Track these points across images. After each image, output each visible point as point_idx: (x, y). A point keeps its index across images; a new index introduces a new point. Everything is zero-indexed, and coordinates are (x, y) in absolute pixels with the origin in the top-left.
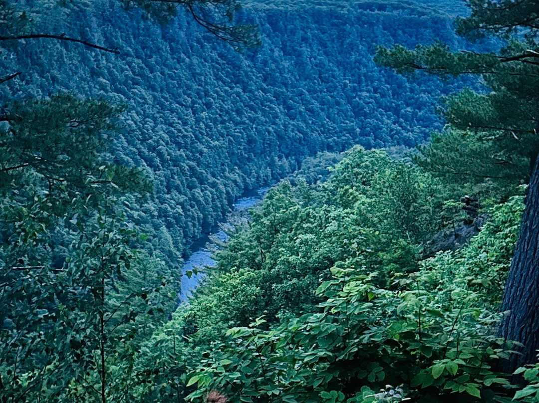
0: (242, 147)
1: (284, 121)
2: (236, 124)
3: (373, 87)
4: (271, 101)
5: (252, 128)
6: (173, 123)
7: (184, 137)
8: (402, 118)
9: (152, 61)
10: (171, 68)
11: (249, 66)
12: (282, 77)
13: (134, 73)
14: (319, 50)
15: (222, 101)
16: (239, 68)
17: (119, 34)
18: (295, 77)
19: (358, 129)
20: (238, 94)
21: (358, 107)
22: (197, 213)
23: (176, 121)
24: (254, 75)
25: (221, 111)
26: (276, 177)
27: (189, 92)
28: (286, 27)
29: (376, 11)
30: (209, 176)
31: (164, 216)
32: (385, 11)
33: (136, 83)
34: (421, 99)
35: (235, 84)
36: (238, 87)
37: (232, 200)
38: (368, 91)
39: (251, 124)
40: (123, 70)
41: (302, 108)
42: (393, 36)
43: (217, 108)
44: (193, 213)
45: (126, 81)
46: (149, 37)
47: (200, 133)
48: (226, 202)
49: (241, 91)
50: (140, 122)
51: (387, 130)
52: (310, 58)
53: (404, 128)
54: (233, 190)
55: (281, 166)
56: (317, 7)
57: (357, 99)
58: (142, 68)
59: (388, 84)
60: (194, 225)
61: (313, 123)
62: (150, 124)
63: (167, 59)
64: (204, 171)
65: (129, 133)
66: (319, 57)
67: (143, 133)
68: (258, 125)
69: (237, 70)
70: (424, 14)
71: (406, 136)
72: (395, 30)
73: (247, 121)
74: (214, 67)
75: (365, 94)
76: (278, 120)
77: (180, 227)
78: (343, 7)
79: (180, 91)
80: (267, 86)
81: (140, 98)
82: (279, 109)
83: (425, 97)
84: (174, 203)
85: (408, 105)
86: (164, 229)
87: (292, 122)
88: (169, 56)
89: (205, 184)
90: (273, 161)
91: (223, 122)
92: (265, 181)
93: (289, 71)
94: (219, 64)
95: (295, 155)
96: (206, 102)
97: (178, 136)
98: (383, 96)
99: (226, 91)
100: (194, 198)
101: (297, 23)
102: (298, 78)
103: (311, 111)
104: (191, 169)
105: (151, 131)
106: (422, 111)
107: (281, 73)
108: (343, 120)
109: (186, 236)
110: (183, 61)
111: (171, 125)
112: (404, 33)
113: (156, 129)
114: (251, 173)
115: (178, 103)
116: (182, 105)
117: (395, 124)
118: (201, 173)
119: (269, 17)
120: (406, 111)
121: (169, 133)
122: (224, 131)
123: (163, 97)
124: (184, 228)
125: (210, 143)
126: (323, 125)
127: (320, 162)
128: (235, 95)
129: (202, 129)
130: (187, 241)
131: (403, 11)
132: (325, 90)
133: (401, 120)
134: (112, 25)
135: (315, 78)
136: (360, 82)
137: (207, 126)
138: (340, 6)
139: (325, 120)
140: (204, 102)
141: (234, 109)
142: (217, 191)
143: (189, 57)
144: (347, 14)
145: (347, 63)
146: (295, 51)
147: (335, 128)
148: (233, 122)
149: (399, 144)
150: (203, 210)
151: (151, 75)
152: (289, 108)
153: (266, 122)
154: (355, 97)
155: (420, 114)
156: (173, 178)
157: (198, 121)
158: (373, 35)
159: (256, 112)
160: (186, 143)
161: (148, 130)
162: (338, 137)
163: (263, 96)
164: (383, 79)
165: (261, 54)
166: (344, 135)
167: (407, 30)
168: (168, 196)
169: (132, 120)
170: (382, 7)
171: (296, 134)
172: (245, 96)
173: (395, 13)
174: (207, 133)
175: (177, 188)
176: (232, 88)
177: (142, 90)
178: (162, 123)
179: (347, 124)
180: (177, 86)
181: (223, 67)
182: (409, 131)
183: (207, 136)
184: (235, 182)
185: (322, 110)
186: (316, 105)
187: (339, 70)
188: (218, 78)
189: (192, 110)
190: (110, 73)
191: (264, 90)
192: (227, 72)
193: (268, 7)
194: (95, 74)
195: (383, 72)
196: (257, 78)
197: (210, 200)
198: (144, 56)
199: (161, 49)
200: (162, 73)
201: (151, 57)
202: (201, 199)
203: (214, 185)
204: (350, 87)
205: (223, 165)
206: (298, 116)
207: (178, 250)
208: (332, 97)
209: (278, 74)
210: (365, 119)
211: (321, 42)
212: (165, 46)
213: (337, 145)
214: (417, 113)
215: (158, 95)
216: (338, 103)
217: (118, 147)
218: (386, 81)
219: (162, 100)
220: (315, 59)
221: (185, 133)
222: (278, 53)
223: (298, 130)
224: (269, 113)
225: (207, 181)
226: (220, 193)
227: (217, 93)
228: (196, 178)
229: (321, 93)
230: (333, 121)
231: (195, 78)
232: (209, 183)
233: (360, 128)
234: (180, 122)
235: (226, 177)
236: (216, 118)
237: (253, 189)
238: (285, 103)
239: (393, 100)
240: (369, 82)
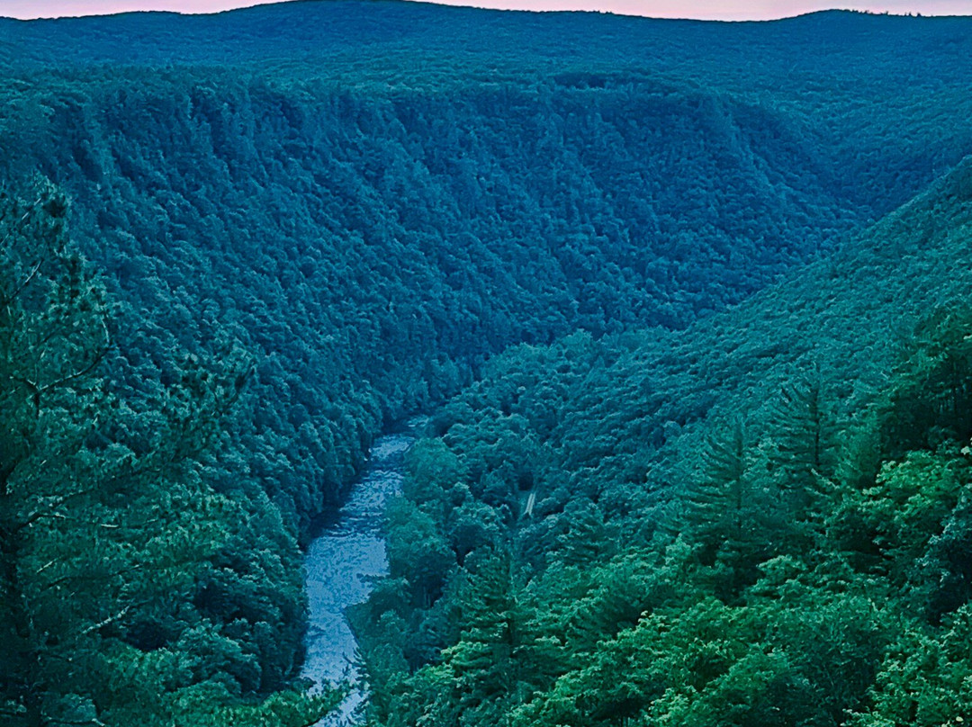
0: (373, 345)
1: (444, 292)
2: (360, 302)
3: (595, 225)
4: (416, 258)
5: (388, 308)
6: (252, 305)
7: (272, 330)
8: (651, 277)
9: (201, 194)
10: (234, 207)
11: (371, 196)
12: (433, 212)
13: (172, 218)
14: (493, 162)
15: (332, 262)
16: (355, 200)
17: (138, 148)
18: (455, 212)
19: (575, 302)
20: (357, 247)
21: (571, 261)
22: (314, 467)
23: (256, 301)
24: (382, 212)
25: (331, 279)
26: (436, 395)
27: (270, 248)
28: (430, 123)
29: (588, 88)
30: (325, 400)
31: (258, 475)
32: (603, 87)
33: (179, 236)
34: (681, 242)
35: (350, 230)
36: (355, 235)
37: (367, 442)
38: (587, 232)
39: (386, 301)
40: (153, 213)
41: (472, 268)
42: (623, 133)
43: (324, 273)
44: (306, 466)
45: (162, 233)
46: (192, 151)
47: (299, 321)
48: (358, 444)
49: (362, 242)
50: (195, 305)
51: (627, 300)
52: (478, 177)
53: (657, 296)
54: (366, 421)
55: (445, 375)
56: (483, 85)
57: (568, 246)
58: (185, 208)
59: (621, 217)
60: (311, 491)
61: (494, 294)
62: (213, 309)
63: (226, 190)
64: (313, 390)
65: (179, 327)
66: (493, 175)
67: (202, 326)
68: (398, 301)
69: (351, 204)
70: (674, 90)
71: (659, 311)
72: (626, 121)
73: (380, 297)
74: (309, 201)
75: (581, 236)
76: (431, 291)
77: (289, 492)
78: (527, 83)
79: (256, 246)
80: (407, 230)
81: (190, 263)
82: (432, 272)
83: (688, 237)
84: (273, 450)
85: (659, 253)
86: (263, 495)
87: (456, 293)
88: (230, 184)
89: (318, 414)
90: (428, 365)
91: (336, 300)
92: (419, 404)
93: (442, 203)
94: (319, 195)
95: (466, 354)
96: (304, 266)
97: (261, 330)
98: (613, 240)
99: (335, 243)
100: (305, 439)
101: (450, 113)
102: (459, 212)
103: (489, 272)
104: (292, 384)
105: (216, 321)
106: (685, 264)
107: (428, 206)
108: (546, 287)
109: (300, 509)
110: (255, 191)
111: (247, 309)
112: (641, 124)
113: (225, 317)
114: (393, 390)
115: (253, 268)
116: (263, 272)
117: (639, 289)
118: (311, 393)
119: (398, 106)
120: (657, 265)
121: (247, 323)
122: (339, 316)
123: (227, 259)
124: (296, 496)
125: (319, 339)
126: (511, 297)
127: (518, 363)
128: (351, 249)
129: (300, 313)
130: (302, 519)
131: (635, 87)
132: (510, 233)
133: (650, 280)
134: (124, 132)
135: (489, 213)
136: (569, 215)
137: (309, 308)
138: (522, 82)
139: (515, 288)
140: (300, 264)
141: (353, 275)
142: (341, 425)
143: (263, 185)
144: (535, 95)
145: (544, 183)
146: (449, 164)
147: (533, 302)
148: (354, 298)
149: (650, 324)
150: (321, 459)
151: (202, 220)
152: (449, 269)
153: (411, 296)
154: (564, 244)
155: (683, 268)
156: (264, 406)
157: (291, 300)
158: (584, 131)
159: (392, 279)
160: (277, 339)
161: (210, 321)
162: (541, 318)
163: (401, 249)
164: (611, 210)
165: (390, 173)
166: (553, 314)
167: (645, 120)
168: (261, 438)
169: (183, 303)
170: (596, 81)
171: (466, 316)
172: (369, 249)
173: (622, 89)
174: (311, 320)
175: (272, 424)
176: (345, 237)
177: (191, 248)
178: (232, 306)
179: (553, 292)
180: (249, 237)
181: (327, 199)
182: (666, 300)
183: (311, 326)
184: (368, 407)
185: (508, 269)
186: (497, 261)
187: (531, 196)
188: (319, 220)
189: (280, 280)
190: (132, 218)
191: (402, 239)
192: (333, 208)
193: (393, 88)
194: (106, 221)
195: (609, 196)
196: (387, 216)
197: (331, 441)
198: (185, 186)
199: (215, 171)
200: (221, 215)
201: (197, 187)
202: (318, 441)
203: (334, 415)
204: (554, 225)
205: (343, 378)
206: (467, 283)
207: (293, 535)
208: (523, 244)
209: (424, 209)
210: (585, 281)
211: (494, 148)
212: (220, 167)
213: (538, 331)
214: (677, 267)
215: (217, 254)
216: (535, 257)
217: (166, 352)
218: (615, 212)
219: (228, 264)
220: (487, 178)
221: (275, 322)
222: (420, 170)
223: (468, 308)
224: (415, 280)
225: (321, 407)
226: (347, 430)
227: (321, 247)
228: (303, 403)
229: (502, 238)
230: (530, 288)
231: (278, 222)
232: (324, 412)
233: (577, 299)
234: (263, 302)
235: (353, 401)
236: (324, 292)
237: (399, 419)
238: (441, 259)
239: (633, 247)
240: (587, 215)
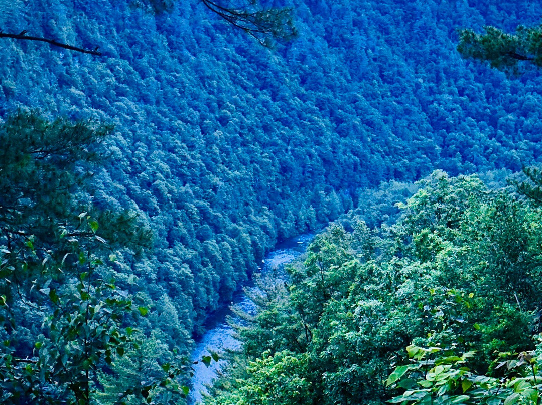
0: (273, 179)
1: (332, 139)
2: (264, 146)
3: (458, 87)
4: (312, 112)
5: (286, 151)
6: (175, 147)
8: (501, 129)
9: (144, 62)
10: (169, 71)
11: (279, 64)
12: (328, 77)
13: (118, 79)
14: (379, 38)
15: (243, 114)
16: (265, 66)
17: (97, 26)
18: (345, 77)
19: (438, 148)
20: (265, 104)
21: (437, 115)
22: (212, 274)
23: (179, 144)
24: (287, 76)
25: (242, 128)
26: (321, 218)
27: (196, 103)
28: (330, 7)
30: (228, 221)
31: (165, 280)
33: (121, 93)
34: (527, 103)
35: (261, 90)
36: (265, 94)
37: (260, 255)
38: (451, 93)
39: (285, 145)
40: (102, 77)
41: (357, 121)
42: (484, 14)
43: (236, 123)
44: (206, 274)
45: (108, 90)
46: (139, 28)
47: (214, 160)
48: (251, 256)
49: (269, 98)
50: (128, 147)
51: (480, 147)
52: (366, 50)
53: (505, 144)
54: (261, 239)
55: (329, 203)
57: (435, 105)
58: (129, 72)
59: (480, 82)
60: (208, 292)
61: (373, 140)
62: (142, 149)
63: (164, 58)
64: (219, 214)
65: (113, 164)
66: (378, 48)
67: (132, 163)
68: (296, 146)
69: (263, 70)
71: (506, 156)
72: (487, 6)
73: (279, 142)
74: (230, 67)
75: (446, 97)
76: (322, 138)
77: (189, 294)
79: (184, 102)
80: (306, 90)
81: (128, 115)
82: (324, 123)
83: (533, 98)
84: (179, 260)
85: (508, 111)
86: (166, 298)
87: (343, 140)
88: (167, 54)
89: (221, 232)
90: (318, 197)
91: (244, 145)
92: (307, 225)
93: (337, 69)
94: (238, 63)
95: (349, 187)
96: (221, 117)
97: (181, 166)
98: (472, 100)
99: (248, 100)
100: (206, 252)
102: (350, 78)
103: (370, 124)
104: (202, 211)
105: (144, 160)
106: (530, 119)
107: (324, 72)
108: (416, 135)
109: (196, 307)
110: (187, 60)
111: (171, 150)
112: (500, 9)
113: (151, 156)
114: (287, 214)
115: (182, 119)
116: (186, 122)
117: (491, 139)
118: (216, 216)
120: (507, 120)
121: (169, 161)
122: (246, 156)
123: (159, 112)
124: (194, 296)
125: (228, 174)
126: (387, 143)
127: (385, 196)
128: (260, 105)
129: (215, 154)
130: (199, 315)
132: (389, 94)
133: (500, 132)
134: (87, 13)
135: (374, 78)
136: (438, 80)
137: (222, 150)
139: (390, 136)
140: (217, 116)
141: (261, 125)
142: (239, 241)
143: (194, 55)
145: (418, 54)
146: (343, 40)
147: (404, 148)
148: (260, 143)
149: (497, 166)
150: (218, 267)
151: (142, 82)
152: (339, 121)
153: (306, 142)
154: (432, 102)
155: (528, 122)
156: (177, 225)
157: (209, 143)
158: (454, 14)
159: (291, 128)
160: (193, 175)
161: (139, 159)
162: (410, 160)
163: (301, 105)
164: (472, 76)
165: (296, 46)
167: (503, 5)
168: (171, 251)
169: (118, 145)
171: (350, 158)
172: (276, 106)
174: (223, 160)
175: (182, 239)
176: (255, 95)
177: (130, 103)
178: (159, 148)
179: (421, 140)
180: (179, 95)
181: (243, 66)
182: (512, 148)
183: (223, 164)
184: (264, 227)
185: (386, 122)
186: (377, 115)
187: (409, 65)
188: (235, 81)
189: (201, 128)
190: (85, 80)
191: (301, 97)
192: (249, 73)
194: (64, 82)
195: (471, 65)
196: (291, 79)
197: (229, 255)
198: (132, 56)
199: (156, 44)
200: (158, 78)
201: (141, 56)
202: (216, 253)
203: (234, 234)
204: (425, 87)
205: (246, 204)
206: (352, 132)
207: (187, 328)
208: (399, 103)
209: (321, 74)
210: (448, 132)
211: (381, 27)
212: (161, 40)
213: (408, 171)
214: (523, 122)
215: (153, 108)
216: (408, 112)
217: (97, 183)
218: (476, 78)
219: (159, 115)
220: (373, 50)
221: (192, 161)
222: (320, 44)
223: (352, 152)
224: (310, 129)
225: (225, 227)
226: (243, 245)
227: (235, 103)
228: (210, 224)
229: (383, 98)
230: (402, 137)
231: (204, 83)
232: (227, 231)
233: (441, 146)
234: (184, 145)
235: (251, 222)
236: (235, 138)
237: (291, 237)
238: (332, 113)
239: (487, 105)
240: (452, 80)
